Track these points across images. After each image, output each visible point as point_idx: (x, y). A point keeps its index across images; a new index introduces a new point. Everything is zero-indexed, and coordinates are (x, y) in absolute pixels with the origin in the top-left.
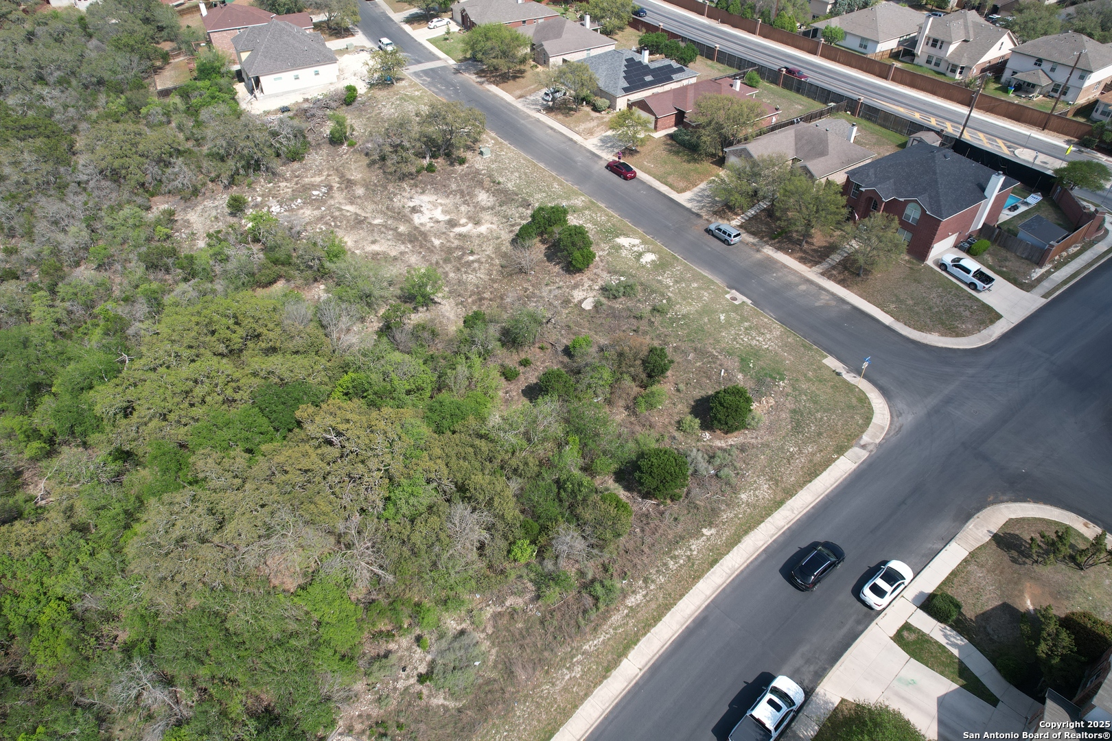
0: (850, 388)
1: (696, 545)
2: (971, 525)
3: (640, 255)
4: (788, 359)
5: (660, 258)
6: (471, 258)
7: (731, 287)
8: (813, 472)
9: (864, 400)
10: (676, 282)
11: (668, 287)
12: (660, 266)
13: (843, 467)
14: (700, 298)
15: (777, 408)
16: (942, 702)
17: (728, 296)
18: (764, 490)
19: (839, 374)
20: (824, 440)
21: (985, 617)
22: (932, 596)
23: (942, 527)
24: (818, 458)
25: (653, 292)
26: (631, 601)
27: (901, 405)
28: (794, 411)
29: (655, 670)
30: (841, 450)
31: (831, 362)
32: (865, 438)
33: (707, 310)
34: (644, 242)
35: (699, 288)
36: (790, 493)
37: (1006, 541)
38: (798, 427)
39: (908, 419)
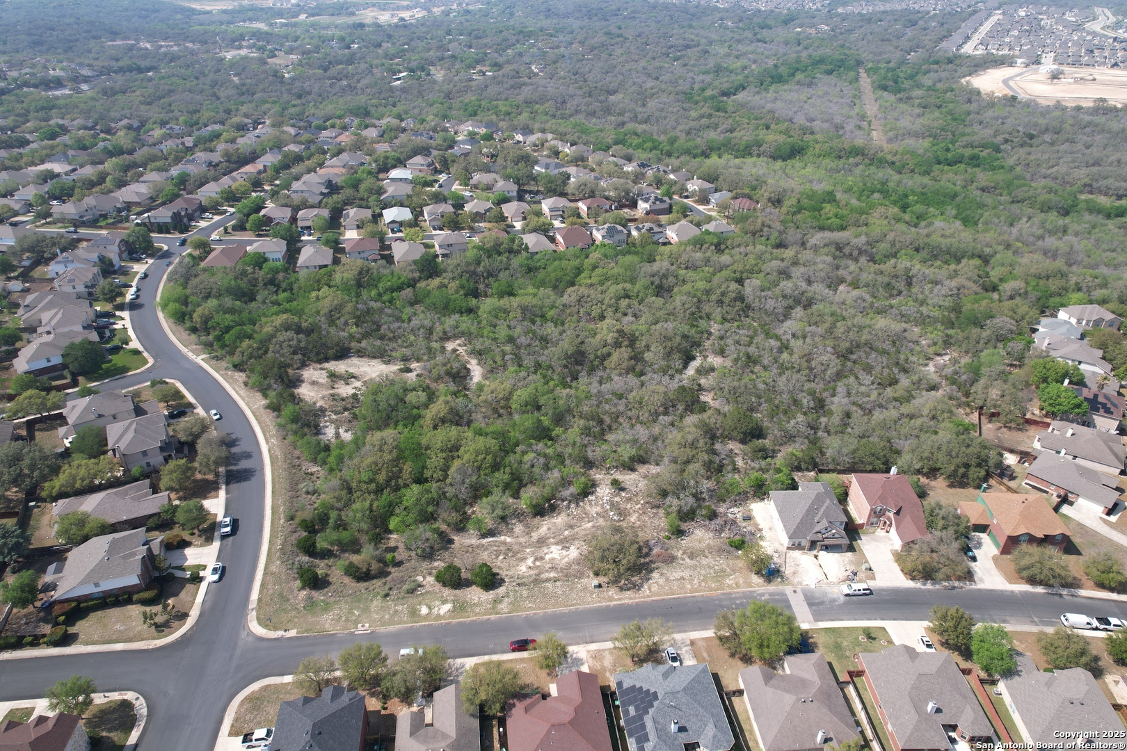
0: (275, 629)
1: (279, 542)
2: (198, 613)
3: (430, 608)
4: (311, 619)
5: (420, 615)
6: (501, 557)
7: (372, 632)
8: (263, 585)
9: (266, 627)
10: (396, 611)
11: (395, 605)
12: (414, 613)
13: (255, 596)
14: (376, 612)
15: (296, 598)
16: (186, 559)
17: (367, 625)
18: (273, 568)
19: (285, 631)
20: (268, 598)
21: (183, 588)
22: (201, 581)
23: (208, 605)
24: (265, 591)
25: (398, 598)
26: (282, 521)
27: (250, 639)
28: (288, 600)
29: (262, 517)
30: (260, 600)
31: (292, 633)
32: (254, 613)
33: (366, 610)
34: (439, 617)
35: (383, 617)
36: (265, 574)
37: (183, 616)
38: (281, 596)
39: (243, 635)
